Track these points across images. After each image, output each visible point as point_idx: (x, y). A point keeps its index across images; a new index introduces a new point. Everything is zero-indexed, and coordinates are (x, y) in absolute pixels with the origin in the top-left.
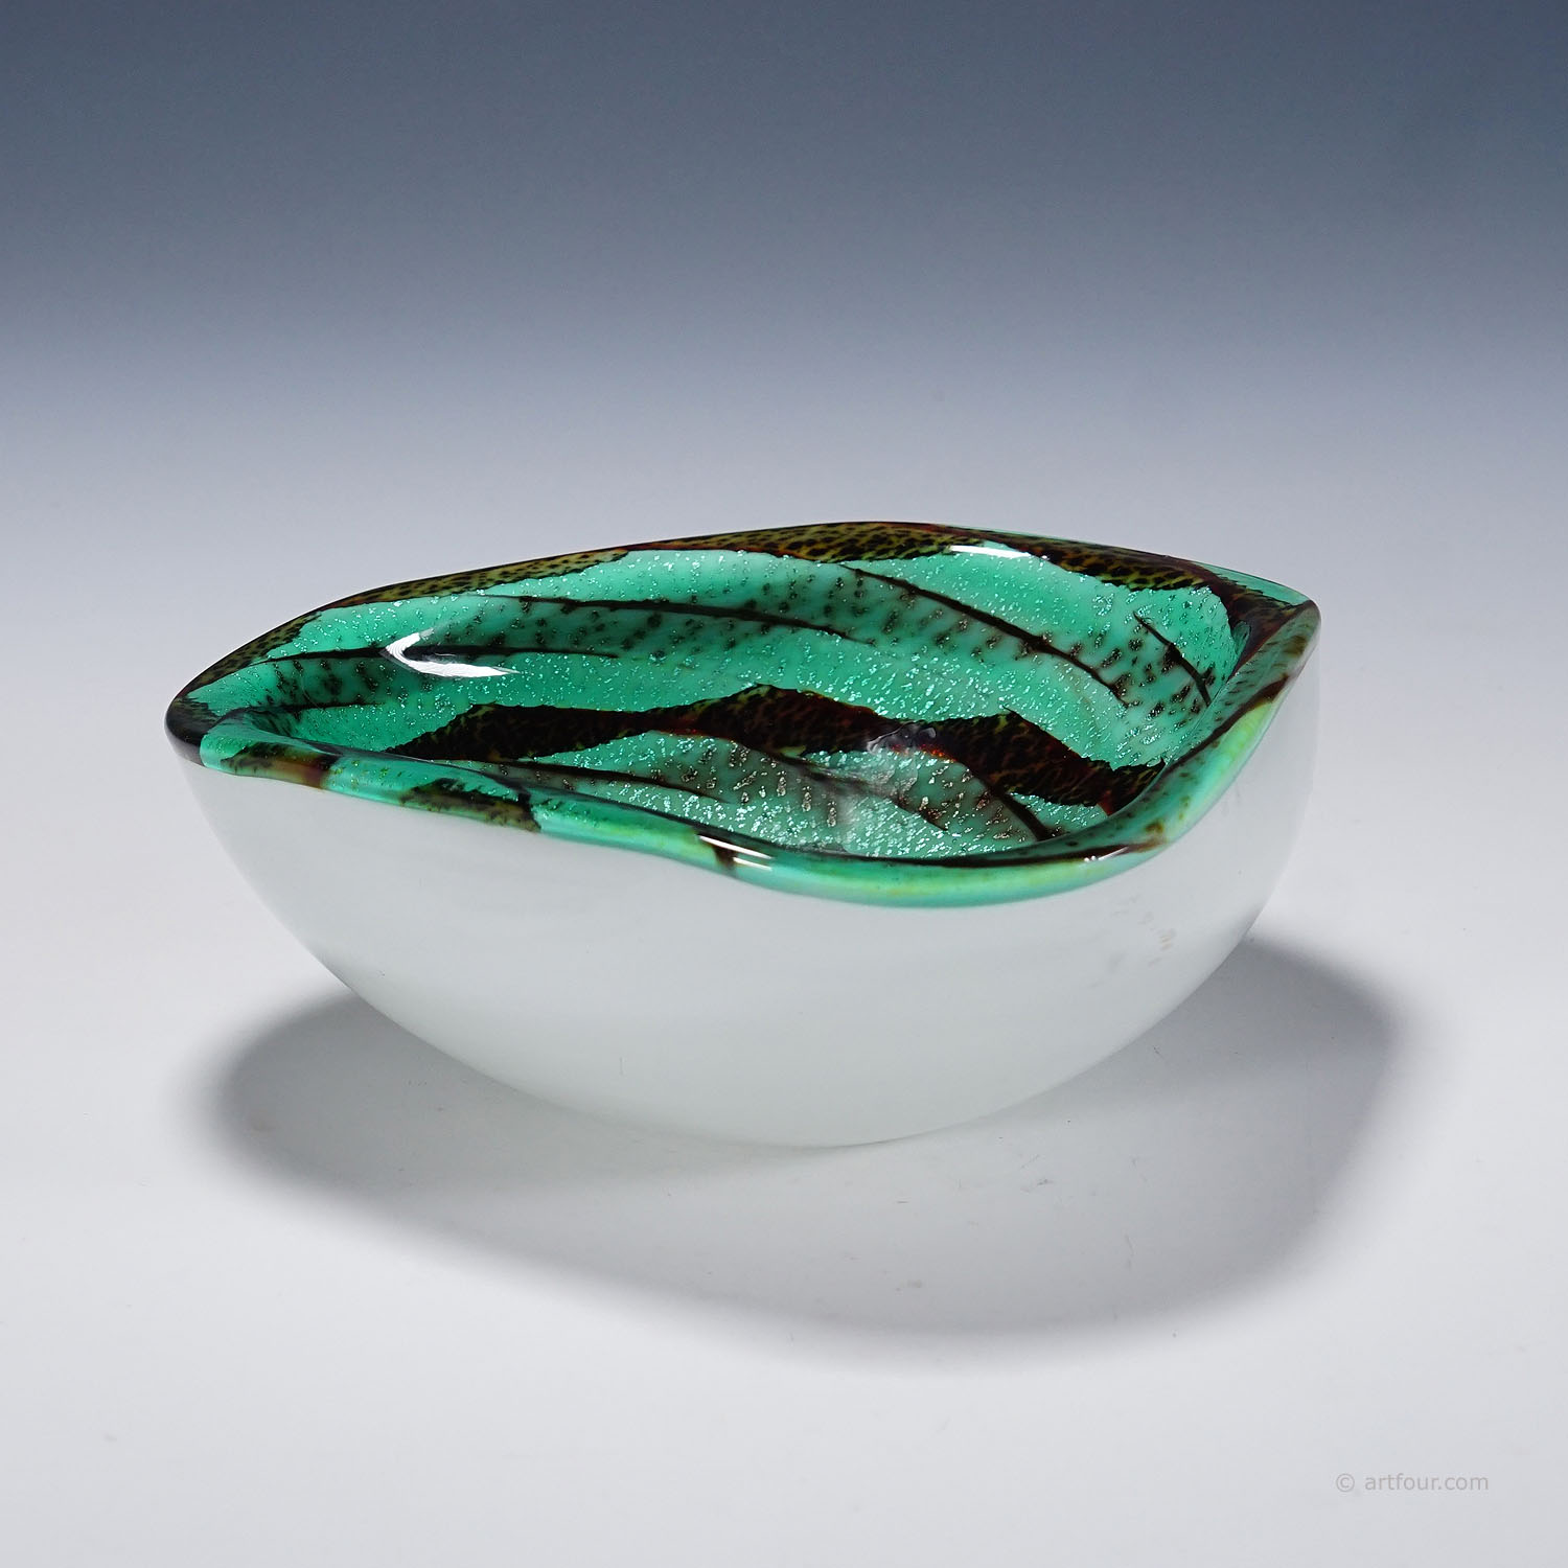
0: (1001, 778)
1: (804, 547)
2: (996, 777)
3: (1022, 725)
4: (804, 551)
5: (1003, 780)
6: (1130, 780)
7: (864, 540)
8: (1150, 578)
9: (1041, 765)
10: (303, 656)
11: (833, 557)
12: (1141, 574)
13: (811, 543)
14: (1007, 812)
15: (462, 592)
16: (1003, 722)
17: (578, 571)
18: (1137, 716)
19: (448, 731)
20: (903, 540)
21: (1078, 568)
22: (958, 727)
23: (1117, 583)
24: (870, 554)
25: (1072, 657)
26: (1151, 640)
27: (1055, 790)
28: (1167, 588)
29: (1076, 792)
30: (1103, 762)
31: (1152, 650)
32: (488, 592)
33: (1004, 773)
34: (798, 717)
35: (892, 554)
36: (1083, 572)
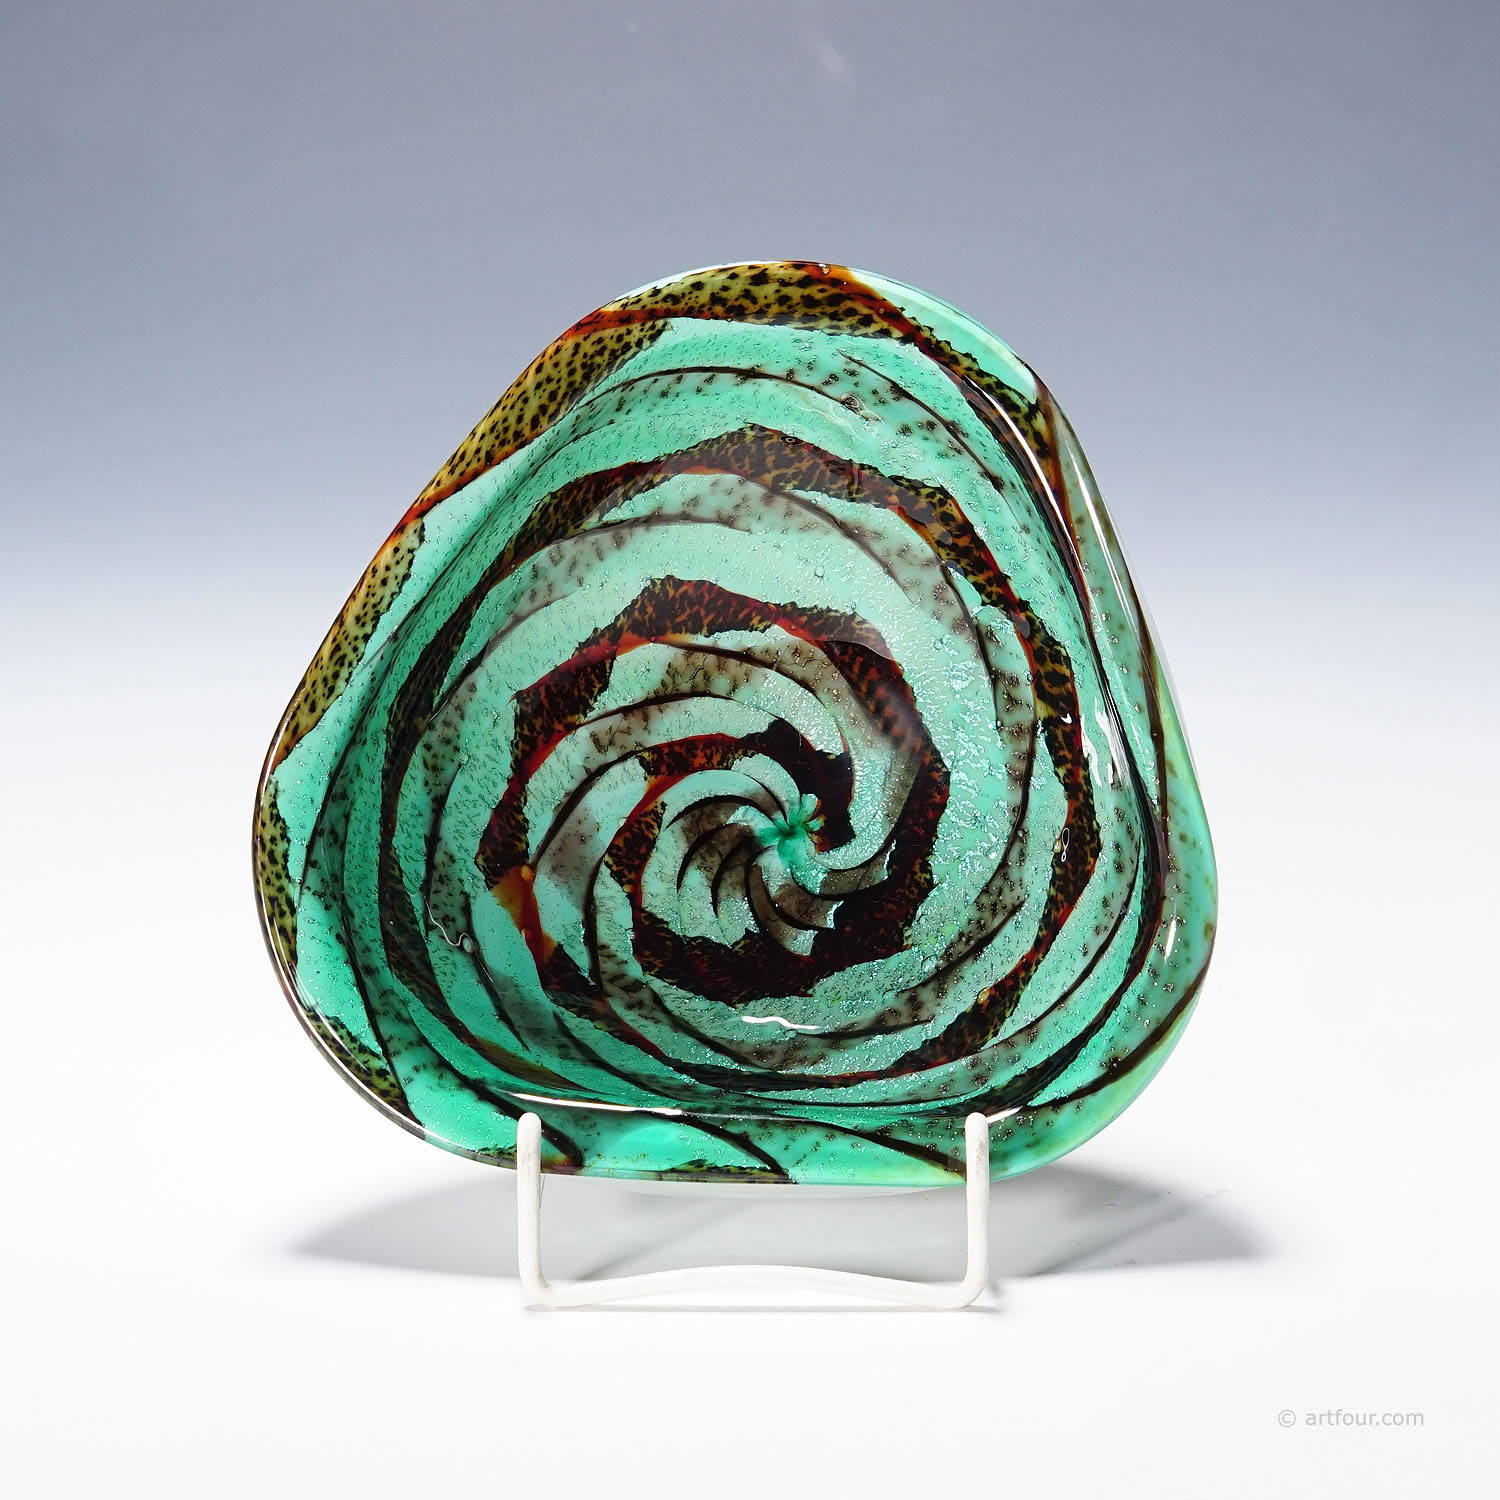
0: (774, 478)
1: (541, 419)
2: (768, 477)
3: (769, 433)
4: (544, 421)
5: (777, 479)
6: (913, 492)
7: (578, 377)
9: (805, 465)
10: (310, 848)
11: (566, 409)
12: (832, 320)
13: (543, 409)
14: (796, 507)
15: (350, 673)
16: (750, 434)
17: (406, 577)
18: (885, 431)
19: (390, 750)
20: (606, 354)
21: (765, 320)
22: (712, 445)
23: (812, 329)
24: (592, 382)
25: (789, 377)
26: (863, 371)
27: (834, 486)
28: (866, 336)
29: (859, 492)
30: (870, 467)
31: (872, 381)
32: (366, 658)
33: (775, 473)
34: (580, 497)
35: (607, 371)
36: (771, 323)
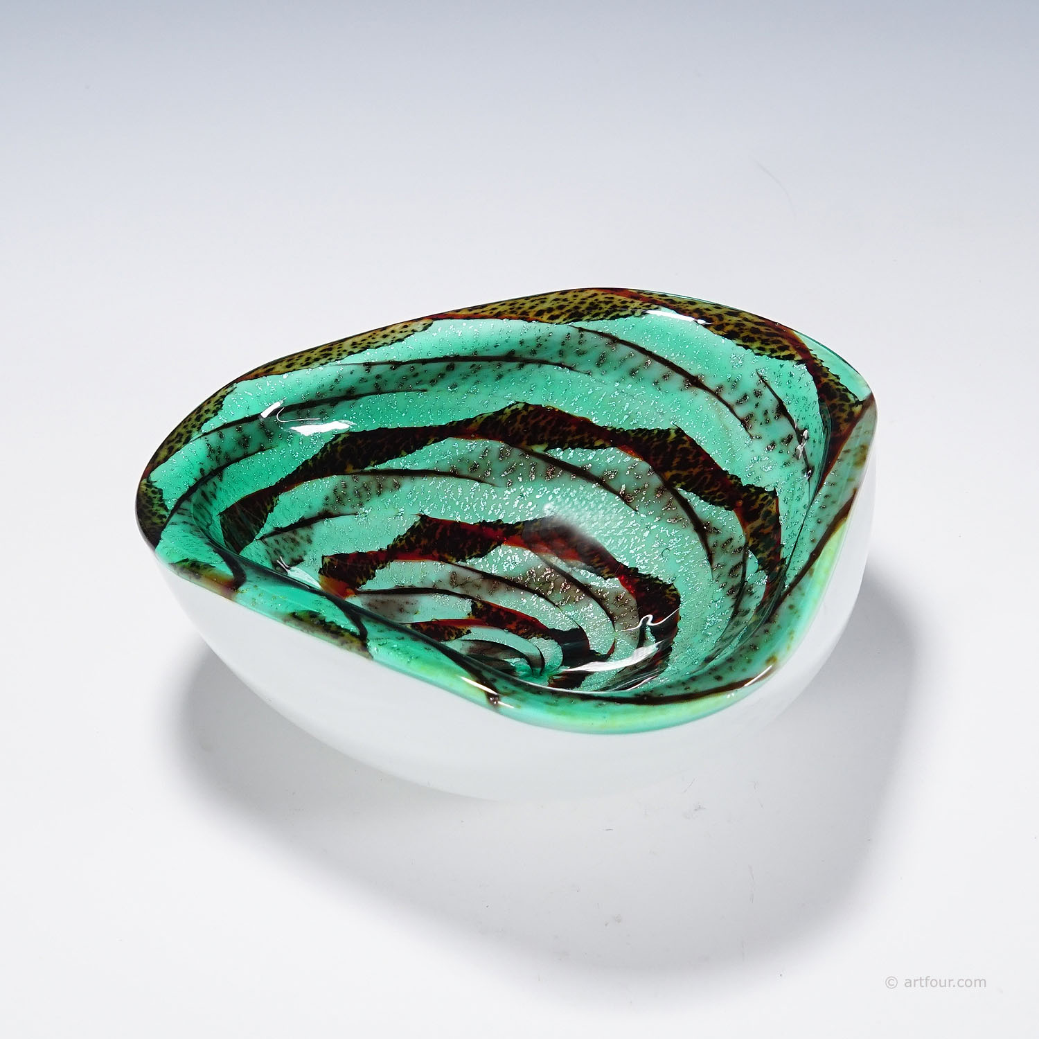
0: (673, 476)
1: (545, 313)
2: (668, 474)
3: (685, 438)
4: (546, 316)
5: (674, 478)
6: (754, 498)
7: (584, 307)
8: (768, 347)
9: (697, 470)
10: (226, 426)
11: (564, 320)
12: (762, 343)
13: (550, 310)
14: (675, 502)
15: (326, 363)
16: (673, 435)
17: (400, 340)
18: (759, 447)
19: (319, 457)
20: (610, 305)
21: (721, 333)
22: (645, 434)
23: (746, 347)
24: (588, 317)
25: (716, 394)
26: (766, 392)
27: (706, 492)
28: (778, 358)
29: (720, 497)
30: (736, 477)
31: (768, 401)
32: (343, 362)
33: (674, 472)
34: (542, 424)
35: (601, 316)
36: (724, 336)
